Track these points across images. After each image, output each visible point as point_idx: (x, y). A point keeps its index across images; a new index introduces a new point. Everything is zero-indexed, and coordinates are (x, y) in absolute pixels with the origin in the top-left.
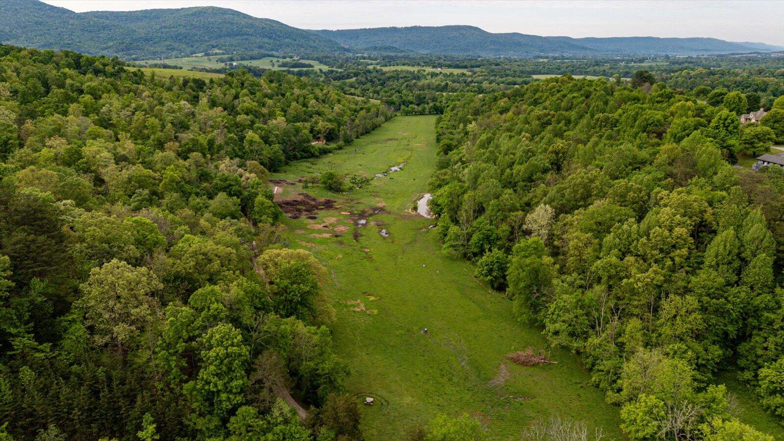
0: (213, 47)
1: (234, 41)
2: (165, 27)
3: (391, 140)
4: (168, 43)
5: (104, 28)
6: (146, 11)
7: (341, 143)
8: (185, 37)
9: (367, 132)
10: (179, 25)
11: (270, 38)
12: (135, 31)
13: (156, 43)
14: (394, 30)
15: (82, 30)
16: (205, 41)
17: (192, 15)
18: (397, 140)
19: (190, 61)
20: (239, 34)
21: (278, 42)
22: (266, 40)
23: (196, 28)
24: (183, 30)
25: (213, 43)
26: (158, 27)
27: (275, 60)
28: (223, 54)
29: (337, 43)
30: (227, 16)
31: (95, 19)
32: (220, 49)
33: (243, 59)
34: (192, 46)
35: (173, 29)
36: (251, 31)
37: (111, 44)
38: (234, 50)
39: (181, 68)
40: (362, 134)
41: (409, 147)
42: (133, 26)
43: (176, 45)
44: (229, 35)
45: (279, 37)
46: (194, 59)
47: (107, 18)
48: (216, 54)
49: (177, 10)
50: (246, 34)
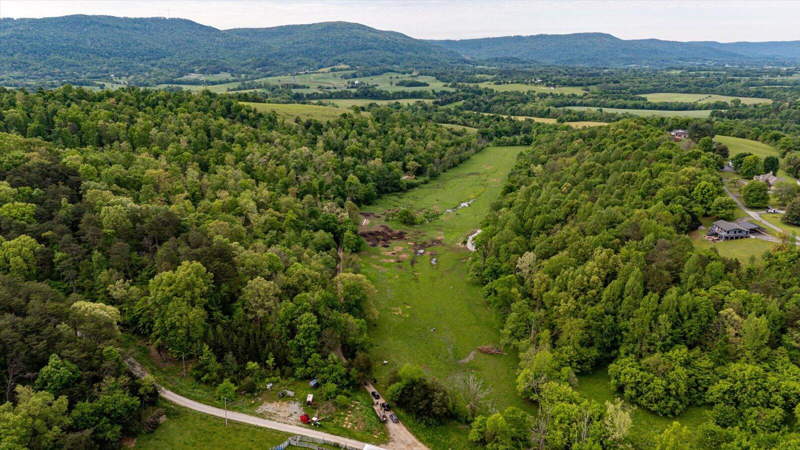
0: (339, 61)
1: (359, 55)
2: (297, 43)
3: (473, 174)
4: (299, 58)
5: (244, 45)
6: (282, 27)
7: (427, 178)
8: (315, 52)
9: (454, 166)
10: (310, 41)
11: (393, 51)
12: (270, 47)
13: (288, 58)
14: (519, 38)
15: (226, 47)
16: (332, 55)
17: (321, 30)
18: (478, 174)
19: (317, 78)
20: (364, 48)
21: (400, 56)
22: (389, 54)
23: (324, 42)
24: (312, 45)
25: (339, 57)
26: (291, 43)
27: (394, 75)
28: (347, 69)
29: (458, 55)
30: (354, 30)
31: (238, 37)
32: (345, 63)
33: (365, 75)
34: (320, 61)
35: (305, 44)
36: (375, 45)
37: (250, 60)
38: (358, 65)
39: (308, 88)
40: (450, 168)
41: (485, 183)
42: (269, 42)
43: (306, 60)
44: (354, 49)
45: (401, 50)
46: (321, 75)
47: (247, 35)
48: (341, 70)
49: (309, 26)
50: (371, 48)
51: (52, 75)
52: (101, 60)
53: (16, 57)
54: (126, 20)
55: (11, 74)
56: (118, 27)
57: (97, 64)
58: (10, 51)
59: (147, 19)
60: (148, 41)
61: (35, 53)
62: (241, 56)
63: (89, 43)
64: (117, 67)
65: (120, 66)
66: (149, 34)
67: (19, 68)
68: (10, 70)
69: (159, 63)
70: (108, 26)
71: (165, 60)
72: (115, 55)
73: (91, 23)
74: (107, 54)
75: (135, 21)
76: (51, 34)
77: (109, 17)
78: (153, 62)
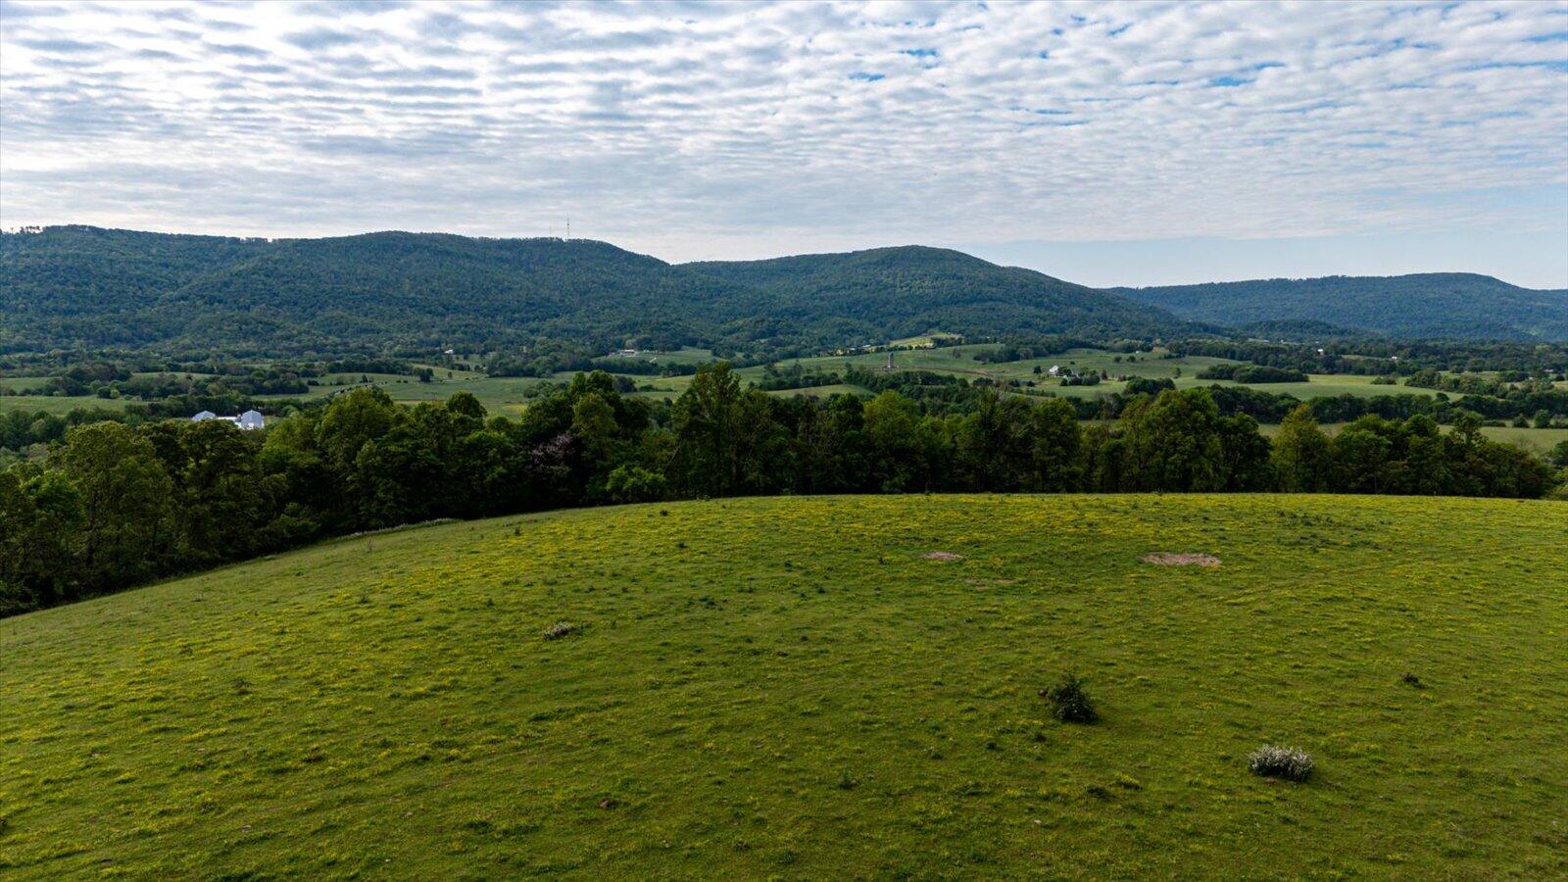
2: (828, 289)
4: (838, 319)
5: (719, 292)
6: (789, 259)
8: (867, 307)
10: (856, 284)
11: (1038, 305)
12: (773, 297)
13: (813, 319)
15: (681, 297)
16: (907, 314)
17: (876, 264)
20: (978, 298)
23: (887, 288)
24: (862, 294)
26: (814, 289)
30: (945, 263)
35: (844, 292)
36: (1000, 292)
37: (740, 322)
42: (766, 288)
43: (854, 322)
44: (955, 301)
45: (1056, 302)
47: (719, 274)
49: (846, 256)
50: (991, 299)
51: (319, 349)
52: (427, 319)
53: (255, 312)
54: (486, 244)
55: (232, 348)
56: (468, 256)
57: (419, 328)
58: (244, 300)
59: (526, 242)
60: (526, 283)
61: (295, 304)
62: (715, 314)
63: (407, 288)
64: (459, 335)
65: (465, 333)
66: (528, 271)
67: (255, 333)
68: (233, 338)
69: (548, 325)
70: (448, 253)
71: (559, 322)
72: (456, 310)
73: (416, 247)
74: (441, 309)
75: (502, 244)
76: (335, 267)
77: (452, 237)
78: (534, 325)
